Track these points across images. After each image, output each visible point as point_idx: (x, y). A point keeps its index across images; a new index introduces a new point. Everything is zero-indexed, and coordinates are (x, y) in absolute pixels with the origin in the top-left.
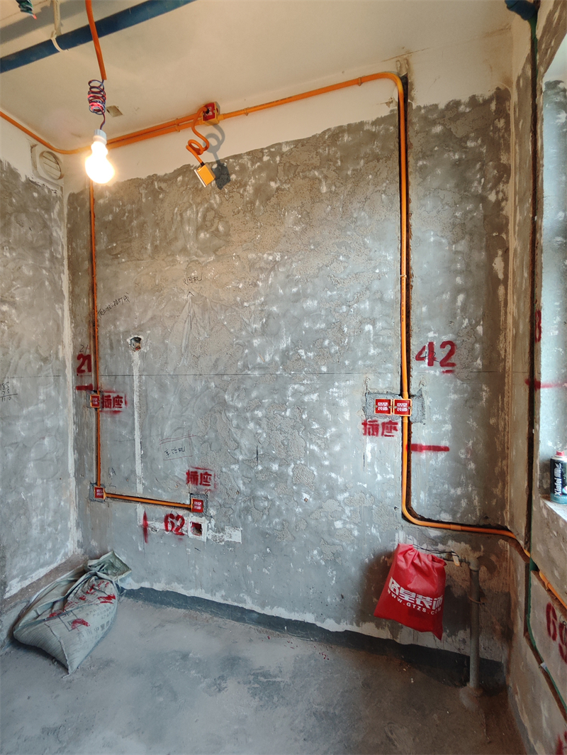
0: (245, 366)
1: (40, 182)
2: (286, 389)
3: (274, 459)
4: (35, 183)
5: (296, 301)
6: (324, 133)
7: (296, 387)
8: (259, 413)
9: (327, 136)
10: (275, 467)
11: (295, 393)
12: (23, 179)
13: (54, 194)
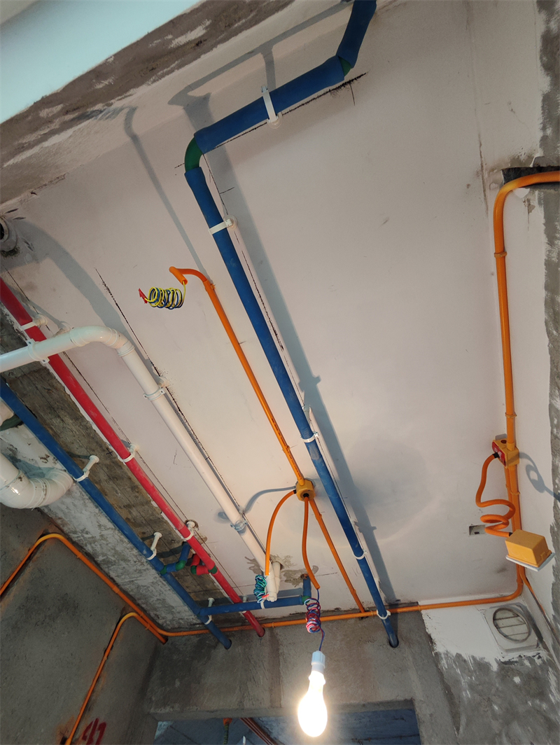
1: (514, 656)
4: (510, 662)
6: (549, 333)
9: (555, 332)
12: (495, 667)
13: (538, 662)
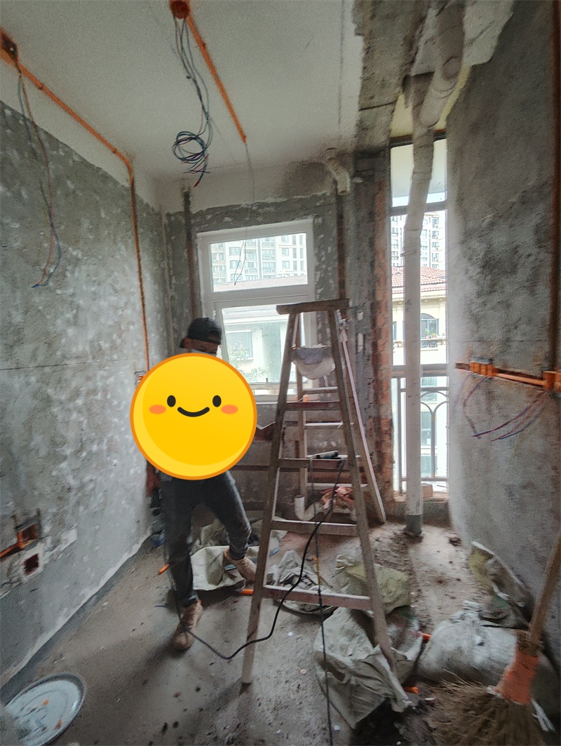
0: (64, 357)
2: (95, 375)
3: (92, 442)
5: (94, 299)
7: (102, 372)
8: (80, 402)
10: (95, 448)
11: (102, 377)
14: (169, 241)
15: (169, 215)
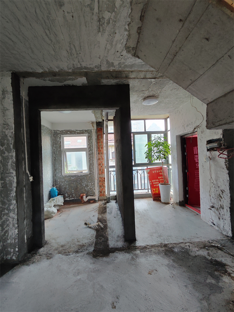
14: (54, 136)
15: (54, 130)
